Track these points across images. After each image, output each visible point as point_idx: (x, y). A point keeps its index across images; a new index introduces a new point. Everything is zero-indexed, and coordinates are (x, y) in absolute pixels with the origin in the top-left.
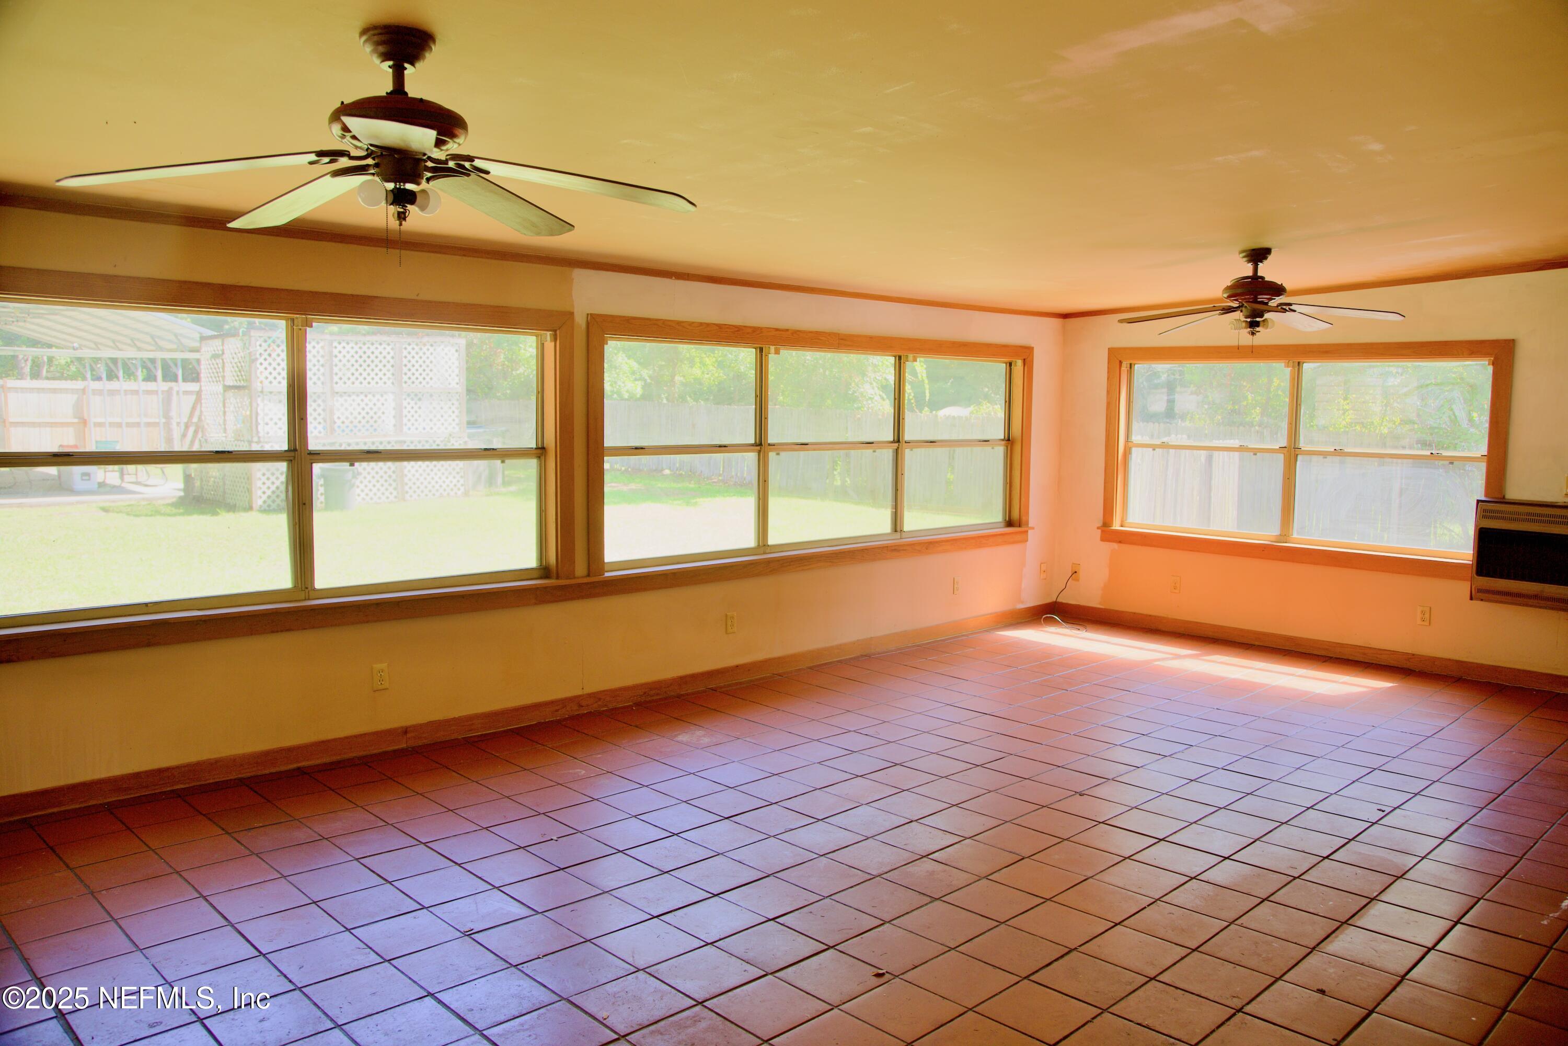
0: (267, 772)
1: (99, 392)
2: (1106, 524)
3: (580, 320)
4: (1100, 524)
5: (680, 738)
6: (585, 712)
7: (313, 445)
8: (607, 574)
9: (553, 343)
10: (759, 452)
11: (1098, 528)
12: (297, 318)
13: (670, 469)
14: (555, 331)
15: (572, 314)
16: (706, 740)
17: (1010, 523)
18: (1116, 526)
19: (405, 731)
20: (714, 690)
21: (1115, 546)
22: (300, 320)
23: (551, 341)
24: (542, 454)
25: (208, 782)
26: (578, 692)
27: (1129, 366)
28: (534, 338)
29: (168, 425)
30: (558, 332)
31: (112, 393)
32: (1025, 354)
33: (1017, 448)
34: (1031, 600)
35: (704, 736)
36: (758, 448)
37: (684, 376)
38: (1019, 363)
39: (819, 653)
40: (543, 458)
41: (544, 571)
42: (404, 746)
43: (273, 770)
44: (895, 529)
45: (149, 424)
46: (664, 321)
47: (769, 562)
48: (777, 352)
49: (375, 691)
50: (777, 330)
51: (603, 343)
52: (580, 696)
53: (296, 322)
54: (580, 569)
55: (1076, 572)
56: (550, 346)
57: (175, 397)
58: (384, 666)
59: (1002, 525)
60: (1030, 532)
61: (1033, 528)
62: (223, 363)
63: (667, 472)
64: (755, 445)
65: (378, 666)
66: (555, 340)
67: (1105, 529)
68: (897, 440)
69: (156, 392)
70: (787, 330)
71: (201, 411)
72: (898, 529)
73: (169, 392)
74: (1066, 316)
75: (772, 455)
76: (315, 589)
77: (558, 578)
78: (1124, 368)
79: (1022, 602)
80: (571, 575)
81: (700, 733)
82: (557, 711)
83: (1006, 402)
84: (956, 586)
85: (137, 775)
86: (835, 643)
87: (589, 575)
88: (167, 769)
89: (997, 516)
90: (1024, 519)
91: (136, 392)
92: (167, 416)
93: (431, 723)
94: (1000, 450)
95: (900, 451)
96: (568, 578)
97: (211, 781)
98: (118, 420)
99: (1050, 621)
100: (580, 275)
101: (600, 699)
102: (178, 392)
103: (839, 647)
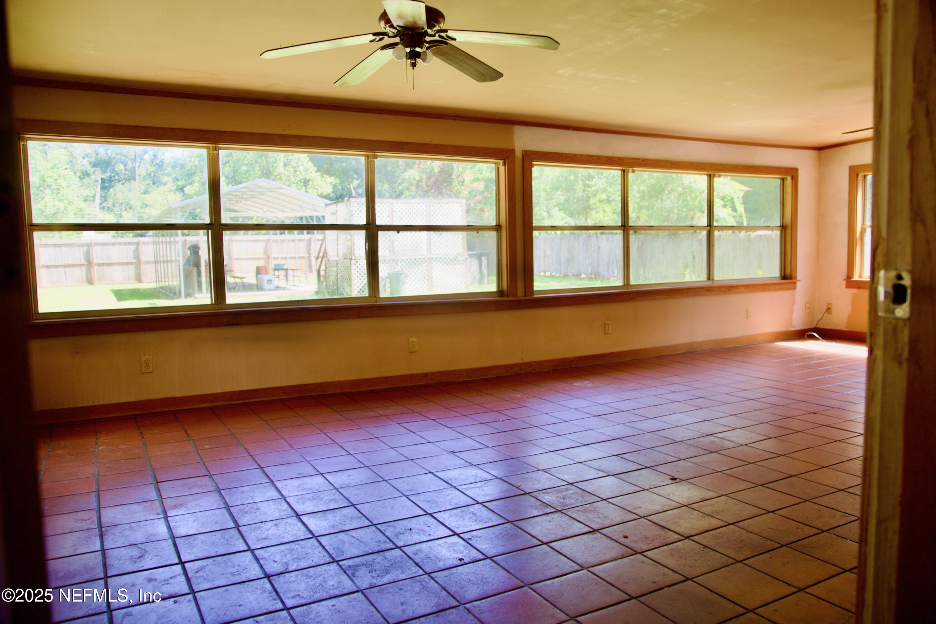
0: (355, 391)
1: (276, 241)
2: (849, 277)
3: (519, 154)
4: (845, 277)
5: (575, 384)
6: (524, 372)
7: (379, 222)
8: (535, 296)
9: (504, 167)
10: (624, 230)
11: (844, 280)
12: (370, 155)
13: (585, 274)
14: (505, 160)
15: (513, 151)
16: (590, 385)
17: (784, 277)
18: (856, 278)
19: (426, 375)
20: (598, 365)
21: (855, 291)
22: (371, 156)
23: (503, 165)
24: (499, 229)
25: (327, 393)
26: (519, 361)
27: (863, 176)
28: (494, 165)
29: (309, 257)
30: (506, 161)
31: (283, 241)
32: (793, 173)
33: (789, 231)
34: (798, 325)
35: (589, 383)
36: (623, 228)
37: (593, 219)
38: (789, 178)
39: (661, 349)
40: (499, 231)
41: (500, 292)
42: (425, 383)
43: (358, 390)
44: (709, 279)
45: (300, 258)
46: (566, 154)
47: (631, 293)
48: (633, 171)
49: (410, 353)
50: (633, 159)
51: (532, 166)
52: (520, 364)
53: (369, 157)
54: (520, 293)
55: (829, 309)
56: (502, 168)
57: (313, 243)
58: (415, 339)
59: (779, 278)
60: (798, 283)
61: (799, 281)
62: (337, 217)
63: (583, 276)
64: (622, 226)
65: (411, 339)
66: (505, 165)
67: (849, 280)
68: (710, 224)
69: (303, 240)
70: (639, 159)
71: (326, 245)
72: (711, 278)
73: (310, 241)
74: (820, 149)
75: (631, 232)
76: (379, 298)
77: (508, 296)
78: (860, 178)
79: (794, 327)
80: (515, 294)
81: (586, 382)
82: (508, 371)
83: (781, 203)
84: (748, 314)
85: (293, 387)
86: (671, 344)
87: (525, 296)
88: (308, 385)
89: (776, 273)
90: (793, 275)
91: (293, 241)
92: (309, 253)
93: (439, 372)
94: (778, 233)
95: (711, 232)
96: (513, 296)
97: (328, 393)
98: (285, 256)
99: (812, 337)
100: (517, 129)
101: (531, 366)
102: (314, 240)
103: (674, 346)
